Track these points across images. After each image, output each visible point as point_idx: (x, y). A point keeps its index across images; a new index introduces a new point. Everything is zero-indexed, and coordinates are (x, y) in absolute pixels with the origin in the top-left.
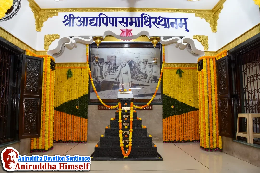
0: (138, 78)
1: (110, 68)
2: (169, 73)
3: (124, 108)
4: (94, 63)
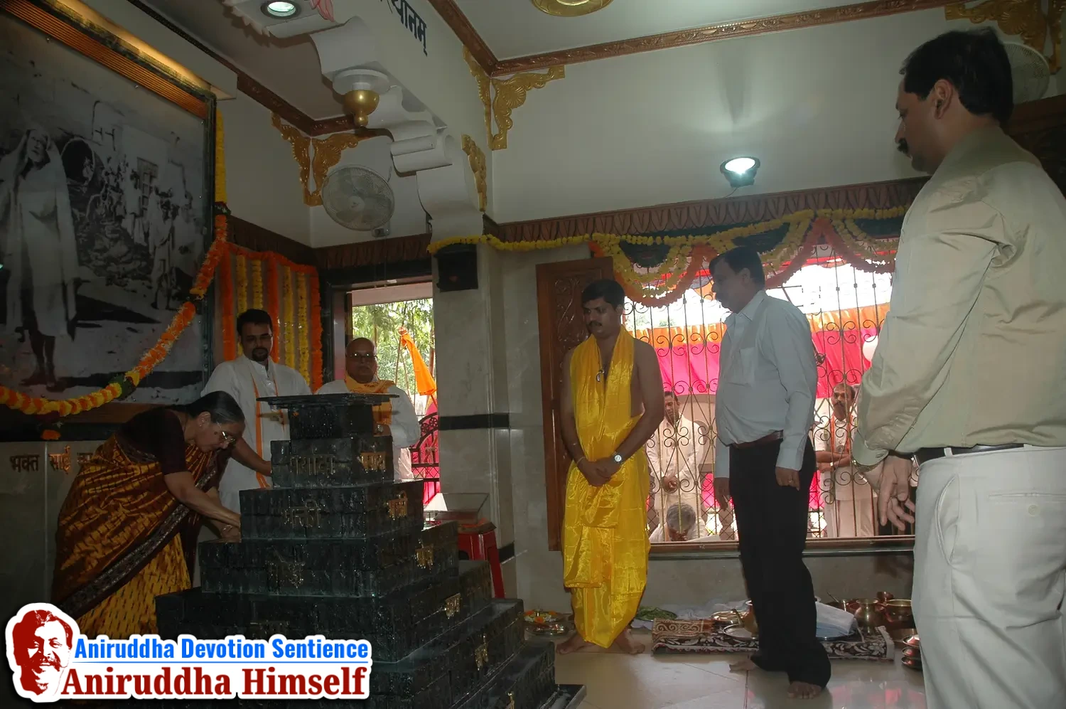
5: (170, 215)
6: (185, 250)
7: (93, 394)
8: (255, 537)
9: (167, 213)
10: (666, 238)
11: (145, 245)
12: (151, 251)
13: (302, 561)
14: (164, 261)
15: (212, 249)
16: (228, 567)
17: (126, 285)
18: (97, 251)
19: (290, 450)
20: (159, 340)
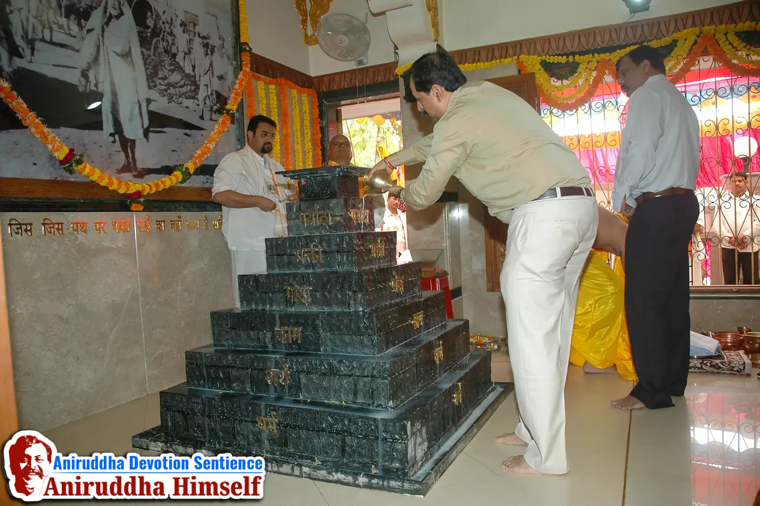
5: (209, 52)
6: (221, 78)
7: (163, 179)
8: (277, 271)
9: (207, 51)
10: (577, 57)
11: (192, 74)
12: (197, 79)
13: (309, 286)
14: (207, 85)
15: (240, 76)
16: (258, 291)
17: (181, 103)
18: (160, 79)
19: (300, 209)
20: (206, 142)
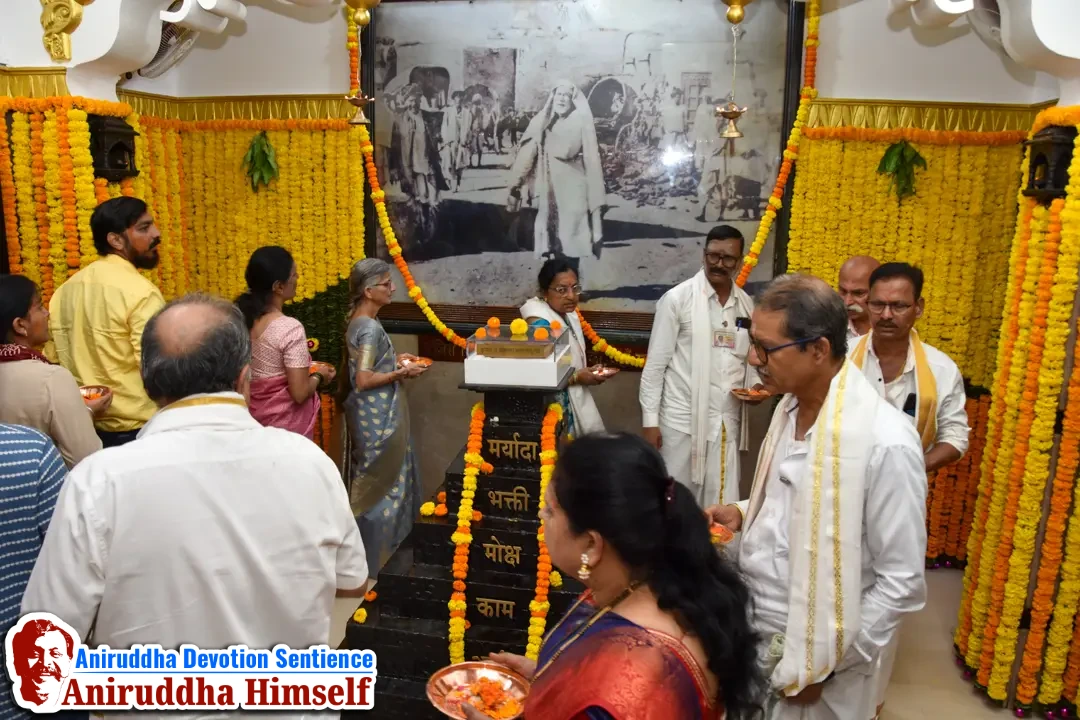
0: (641, 191)
1: (480, 125)
2: (834, 167)
3: (502, 445)
4: (394, 98)
6: (753, 153)
14: (717, 172)
17: (663, 203)
18: (627, 177)
